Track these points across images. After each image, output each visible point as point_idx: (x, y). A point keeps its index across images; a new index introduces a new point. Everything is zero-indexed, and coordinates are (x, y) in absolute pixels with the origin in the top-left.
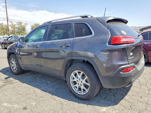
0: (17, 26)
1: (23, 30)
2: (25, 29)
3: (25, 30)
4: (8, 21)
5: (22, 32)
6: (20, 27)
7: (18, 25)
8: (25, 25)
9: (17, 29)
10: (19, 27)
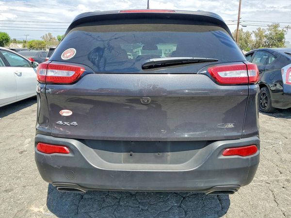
0: (268, 32)
1: (278, 41)
2: (284, 38)
3: (283, 40)
4: (238, 25)
5: (275, 45)
6: (274, 34)
7: (269, 30)
8: (285, 29)
9: (265, 40)
10: (271, 34)
